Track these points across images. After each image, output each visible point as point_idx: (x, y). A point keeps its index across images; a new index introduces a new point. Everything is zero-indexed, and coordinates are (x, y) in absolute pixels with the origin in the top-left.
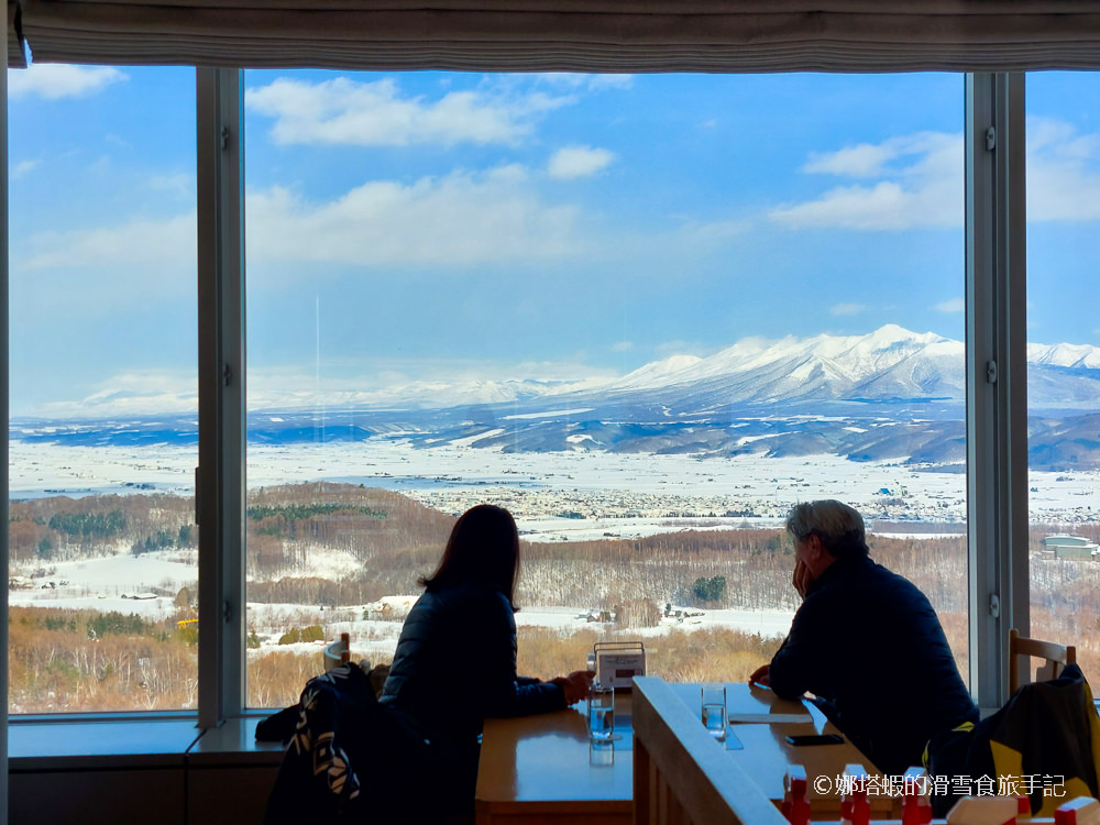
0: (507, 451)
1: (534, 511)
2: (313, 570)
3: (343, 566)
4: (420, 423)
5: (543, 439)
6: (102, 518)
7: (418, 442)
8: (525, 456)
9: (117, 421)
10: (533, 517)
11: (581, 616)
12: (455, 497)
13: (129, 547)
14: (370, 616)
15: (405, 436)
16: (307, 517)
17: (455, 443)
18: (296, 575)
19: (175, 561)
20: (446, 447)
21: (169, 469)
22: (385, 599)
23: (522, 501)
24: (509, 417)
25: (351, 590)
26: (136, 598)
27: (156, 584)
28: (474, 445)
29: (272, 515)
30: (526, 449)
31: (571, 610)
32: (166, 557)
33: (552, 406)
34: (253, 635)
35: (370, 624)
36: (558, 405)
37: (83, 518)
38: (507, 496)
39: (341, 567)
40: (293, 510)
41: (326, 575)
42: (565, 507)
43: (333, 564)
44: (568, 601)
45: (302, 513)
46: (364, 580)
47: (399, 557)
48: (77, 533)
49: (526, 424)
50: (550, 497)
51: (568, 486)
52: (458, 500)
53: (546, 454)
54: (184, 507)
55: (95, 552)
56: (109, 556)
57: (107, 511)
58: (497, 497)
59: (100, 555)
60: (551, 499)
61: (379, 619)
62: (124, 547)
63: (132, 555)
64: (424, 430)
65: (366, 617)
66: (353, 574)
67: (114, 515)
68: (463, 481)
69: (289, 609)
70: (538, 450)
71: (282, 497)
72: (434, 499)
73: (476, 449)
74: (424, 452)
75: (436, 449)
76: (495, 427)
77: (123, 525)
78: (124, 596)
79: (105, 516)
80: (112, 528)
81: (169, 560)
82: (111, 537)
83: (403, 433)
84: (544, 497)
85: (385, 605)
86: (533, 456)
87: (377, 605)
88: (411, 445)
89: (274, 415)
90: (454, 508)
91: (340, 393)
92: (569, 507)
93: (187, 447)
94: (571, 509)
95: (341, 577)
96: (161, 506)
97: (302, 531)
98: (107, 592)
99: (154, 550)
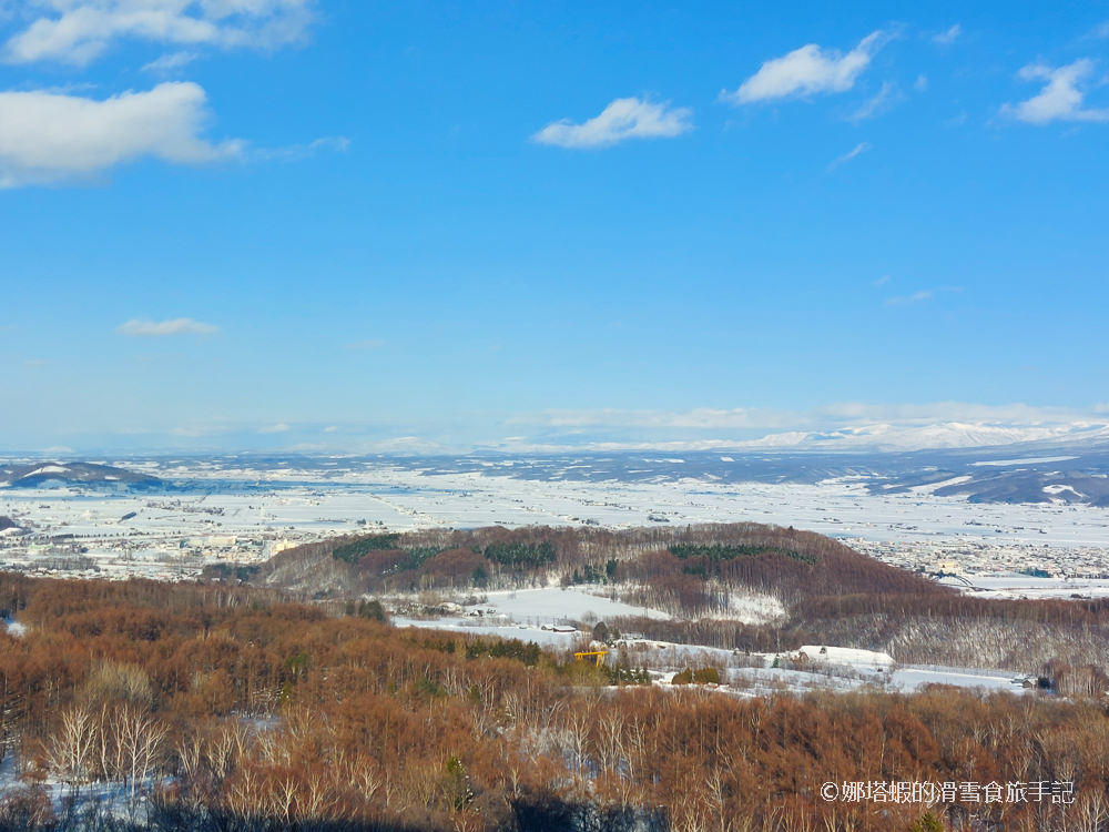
0: (972, 500)
1: (994, 566)
2: (736, 613)
3: (768, 611)
4: (878, 468)
5: (1015, 489)
6: (533, 549)
7: (875, 489)
8: (993, 506)
9: (571, 456)
10: (992, 573)
11: (1017, 681)
12: (906, 547)
13: (558, 580)
14: (779, 665)
15: (861, 481)
16: (732, 558)
17: (916, 489)
18: (718, 617)
19: (601, 596)
20: (905, 494)
21: (616, 505)
22: (805, 649)
23: (982, 555)
24: (978, 464)
25: (768, 636)
26: (555, 630)
27: (578, 618)
28: (937, 493)
29: (698, 554)
30: (996, 499)
31: (1007, 673)
32: (591, 592)
33: (1029, 452)
34: (645, 672)
35: (778, 671)
36: (1035, 452)
37: (516, 548)
38: (965, 549)
39: (765, 611)
40: (719, 550)
41: (746, 620)
42: (1030, 564)
43: (757, 608)
44: (1008, 664)
45: (728, 553)
46: (787, 627)
47: (824, 605)
48: (510, 563)
49: (998, 470)
50: (1015, 551)
51: (1038, 541)
52: (910, 550)
53: (1018, 505)
54: (611, 541)
55: (526, 582)
56: (539, 588)
57: (539, 542)
58: (954, 549)
59: (530, 586)
60: (1015, 554)
61: (790, 668)
62: (554, 580)
63: (559, 588)
64: (883, 475)
65: (775, 665)
66: (776, 621)
67: (545, 546)
68: (919, 531)
69: (694, 650)
70: (1009, 501)
71: (708, 536)
72: (883, 549)
73: (938, 497)
74: (881, 499)
75: (893, 496)
76: (961, 474)
77: (553, 558)
78: (544, 628)
79: (537, 547)
80: (542, 559)
81: (595, 595)
82: (540, 568)
83: (859, 477)
84: (1009, 551)
85: (801, 654)
86: (1004, 508)
87: (795, 654)
88: (867, 490)
89: (725, 455)
90: (903, 559)
91: (794, 433)
92: (1034, 564)
93: (636, 484)
94: (1036, 565)
95: (763, 622)
96: (591, 539)
97: (727, 572)
98: (529, 623)
99: (581, 583)
